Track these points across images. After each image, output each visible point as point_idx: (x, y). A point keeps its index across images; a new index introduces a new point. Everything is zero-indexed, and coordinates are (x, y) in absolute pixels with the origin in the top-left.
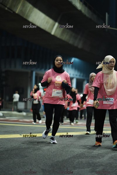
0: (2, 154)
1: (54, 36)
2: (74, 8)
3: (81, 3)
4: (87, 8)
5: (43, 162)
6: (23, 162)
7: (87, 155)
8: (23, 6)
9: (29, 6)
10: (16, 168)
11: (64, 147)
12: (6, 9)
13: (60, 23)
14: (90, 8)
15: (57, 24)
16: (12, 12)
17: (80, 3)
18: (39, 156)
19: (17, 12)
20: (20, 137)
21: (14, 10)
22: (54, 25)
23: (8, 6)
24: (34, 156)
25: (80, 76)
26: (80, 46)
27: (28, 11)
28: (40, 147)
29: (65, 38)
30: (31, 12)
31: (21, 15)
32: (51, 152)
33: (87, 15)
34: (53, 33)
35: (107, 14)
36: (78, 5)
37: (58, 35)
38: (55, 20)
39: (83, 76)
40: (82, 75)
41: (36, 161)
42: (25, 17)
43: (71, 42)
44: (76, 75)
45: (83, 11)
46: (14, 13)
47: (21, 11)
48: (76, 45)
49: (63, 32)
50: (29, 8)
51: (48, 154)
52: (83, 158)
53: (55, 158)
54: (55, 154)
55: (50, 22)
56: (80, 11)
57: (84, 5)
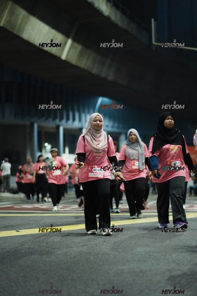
1: (65, 62)
2: (98, 13)
3: (109, 4)
4: (118, 13)
5: (58, 274)
6: (24, 277)
7: (130, 259)
8: (12, 13)
9: (22, 13)
10: (12, 286)
11: (92, 247)
13: (74, 40)
14: (124, 12)
15: (70, 42)
17: (107, 5)
18: (50, 265)
19: (2, 24)
20: (17, 235)
22: (66, 43)
24: (42, 265)
25: (113, 127)
26: (111, 77)
27: (20, 21)
28: (51, 250)
29: (85, 63)
30: (26, 23)
31: (9, 28)
32: (70, 258)
33: (120, 24)
34: (64, 57)
35: (153, 20)
36: (105, 8)
37: (73, 60)
38: (67, 35)
39: (118, 128)
40: (116, 125)
41: (45, 274)
42: (15, 32)
43: (95, 71)
44: (107, 126)
45: (113, 18)
47: (9, 22)
48: (103, 75)
49: (81, 55)
50: (21, 17)
51: (66, 261)
52: (124, 264)
53: (77, 267)
54: (77, 261)
55: (59, 37)
56: (108, 18)
57: (114, 7)
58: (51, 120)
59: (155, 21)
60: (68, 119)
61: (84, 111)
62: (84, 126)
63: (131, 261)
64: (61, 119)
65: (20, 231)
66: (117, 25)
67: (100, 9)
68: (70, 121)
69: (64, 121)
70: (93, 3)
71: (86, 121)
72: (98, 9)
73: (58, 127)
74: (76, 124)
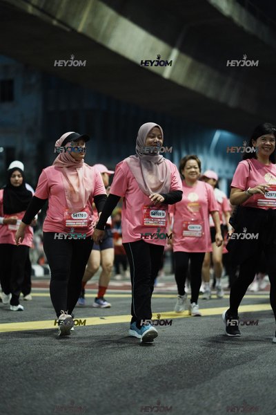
0: (61, 365)
1: (169, 82)
2: (216, 11)
4: (244, 12)
5: (159, 380)
6: (111, 382)
7: (261, 361)
8: (94, 12)
9: (109, 13)
12: (55, 23)
13: (182, 50)
14: (251, 10)
15: (175, 52)
16: (68, 30)
19: (80, 29)
20: (102, 323)
21: (73, 25)
22: (169, 55)
23: (59, 16)
24: (136, 366)
26: (232, 103)
27: (105, 24)
29: (196, 83)
30: (114, 27)
31: (91, 35)
33: (246, 27)
34: (166, 75)
36: (225, 5)
37: (180, 79)
38: (171, 43)
42: (99, 40)
43: (210, 94)
44: (227, 172)
45: (236, 19)
46: (74, 31)
47: (90, 25)
48: (222, 99)
49: (191, 71)
50: (107, 19)
55: (160, 47)
56: (229, 19)
57: (238, 4)
65: (105, 318)
66: (242, 28)
67: (217, 7)
72: (215, 6)
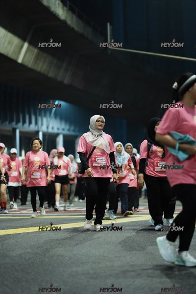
1: (21, 65)
2: (55, 17)
3: (65, 8)
4: (75, 17)
7: (85, 261)
11: (47, 249)
13: (30, 43)
14: (80, 16)
15: (26, 45)
17: (63, 9)
18: (5, 267)
22: (22, 47)
25: (69, 130)
26: (67, 81)
29: (41, 67)
32: (25, 260)
33: (76, 28)
34: (20, 61)
35: (108, 24)
36: (61, 12)
37: (30, 64)
38: (24, 39)
39: (74, 131)
40: (72, 128)
43: (51, 74)
44: (63, 130)
45: (69, 22)
48: (59, 78)
49: (37, 58)
51: (20, 263)
53: (32, 269)
54: (32, 263)
55: (15, 41)
56: (64, 22)
57: (70, 12)
58: (7, 123)
59: (110, 25)
60: (24, 122)
61: (40, 115)
62: (40, 129)
63: (86, 262)
64: (18, 122)
66: (73, 29)
67: (56, 13)
68: (27, 125)
69: (20, 124)
70: (49, 7)
71: (42, 124)
72: (54, 13)
73: (14, 130)
74: (33, 127)
